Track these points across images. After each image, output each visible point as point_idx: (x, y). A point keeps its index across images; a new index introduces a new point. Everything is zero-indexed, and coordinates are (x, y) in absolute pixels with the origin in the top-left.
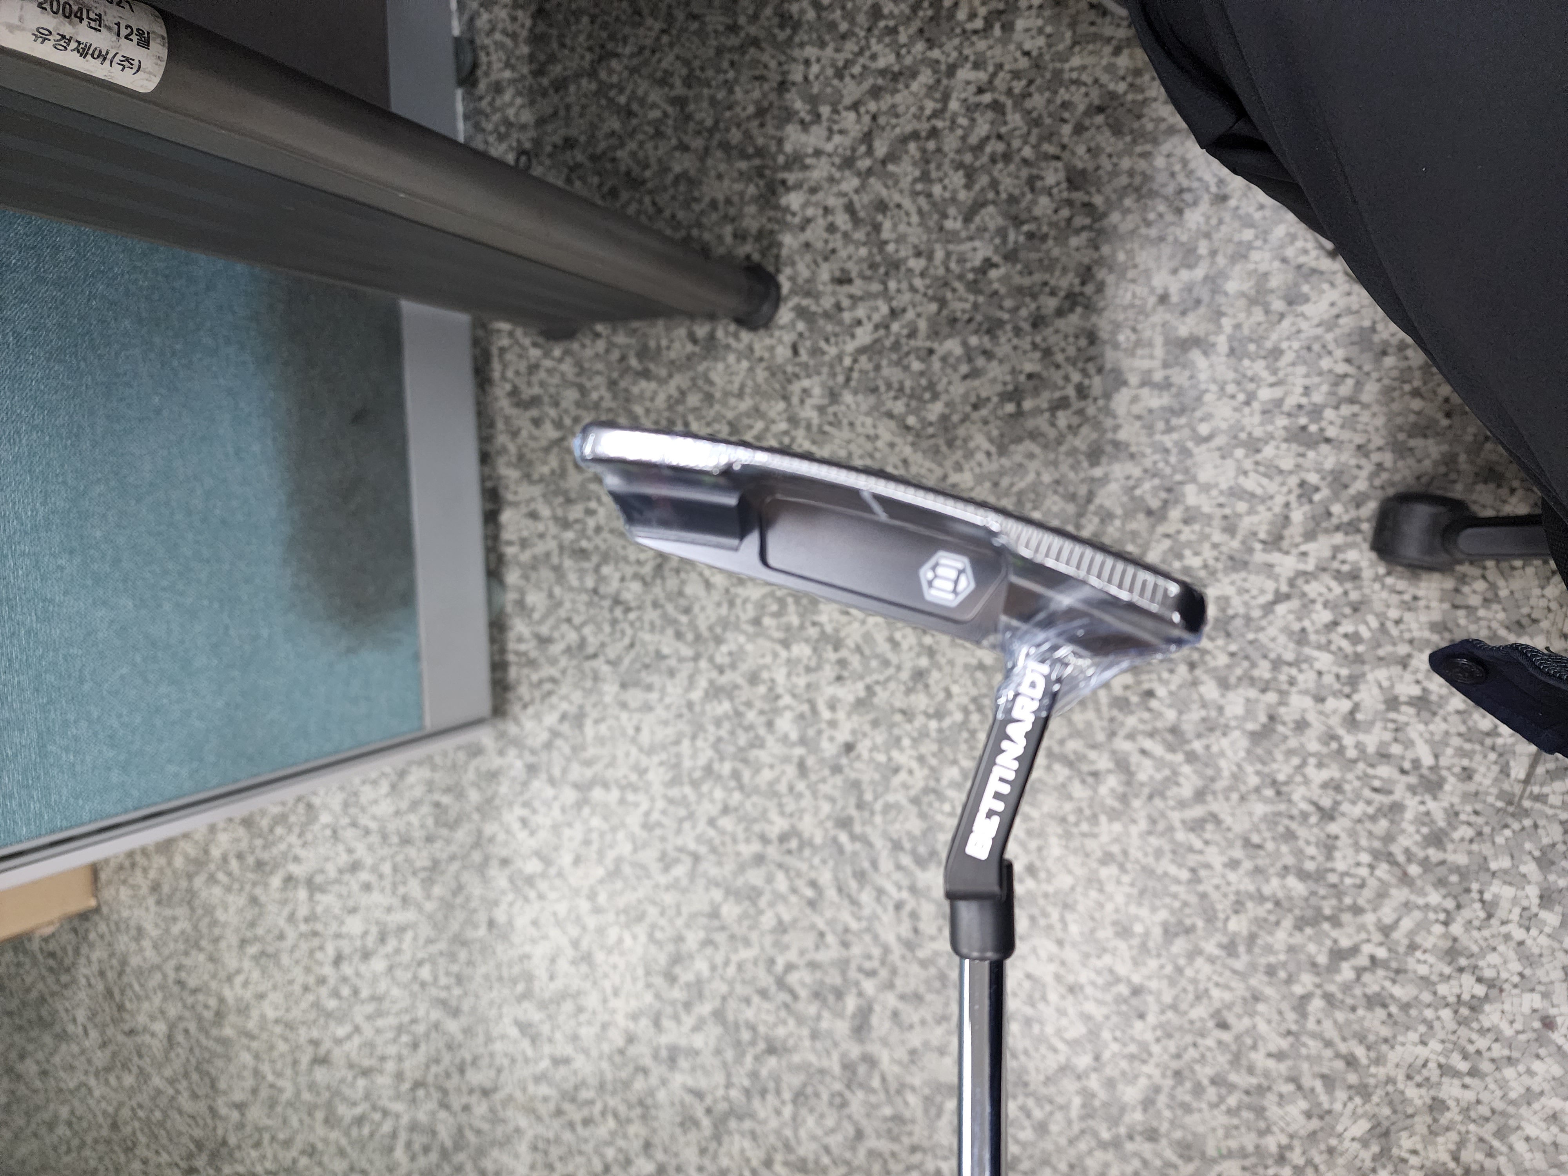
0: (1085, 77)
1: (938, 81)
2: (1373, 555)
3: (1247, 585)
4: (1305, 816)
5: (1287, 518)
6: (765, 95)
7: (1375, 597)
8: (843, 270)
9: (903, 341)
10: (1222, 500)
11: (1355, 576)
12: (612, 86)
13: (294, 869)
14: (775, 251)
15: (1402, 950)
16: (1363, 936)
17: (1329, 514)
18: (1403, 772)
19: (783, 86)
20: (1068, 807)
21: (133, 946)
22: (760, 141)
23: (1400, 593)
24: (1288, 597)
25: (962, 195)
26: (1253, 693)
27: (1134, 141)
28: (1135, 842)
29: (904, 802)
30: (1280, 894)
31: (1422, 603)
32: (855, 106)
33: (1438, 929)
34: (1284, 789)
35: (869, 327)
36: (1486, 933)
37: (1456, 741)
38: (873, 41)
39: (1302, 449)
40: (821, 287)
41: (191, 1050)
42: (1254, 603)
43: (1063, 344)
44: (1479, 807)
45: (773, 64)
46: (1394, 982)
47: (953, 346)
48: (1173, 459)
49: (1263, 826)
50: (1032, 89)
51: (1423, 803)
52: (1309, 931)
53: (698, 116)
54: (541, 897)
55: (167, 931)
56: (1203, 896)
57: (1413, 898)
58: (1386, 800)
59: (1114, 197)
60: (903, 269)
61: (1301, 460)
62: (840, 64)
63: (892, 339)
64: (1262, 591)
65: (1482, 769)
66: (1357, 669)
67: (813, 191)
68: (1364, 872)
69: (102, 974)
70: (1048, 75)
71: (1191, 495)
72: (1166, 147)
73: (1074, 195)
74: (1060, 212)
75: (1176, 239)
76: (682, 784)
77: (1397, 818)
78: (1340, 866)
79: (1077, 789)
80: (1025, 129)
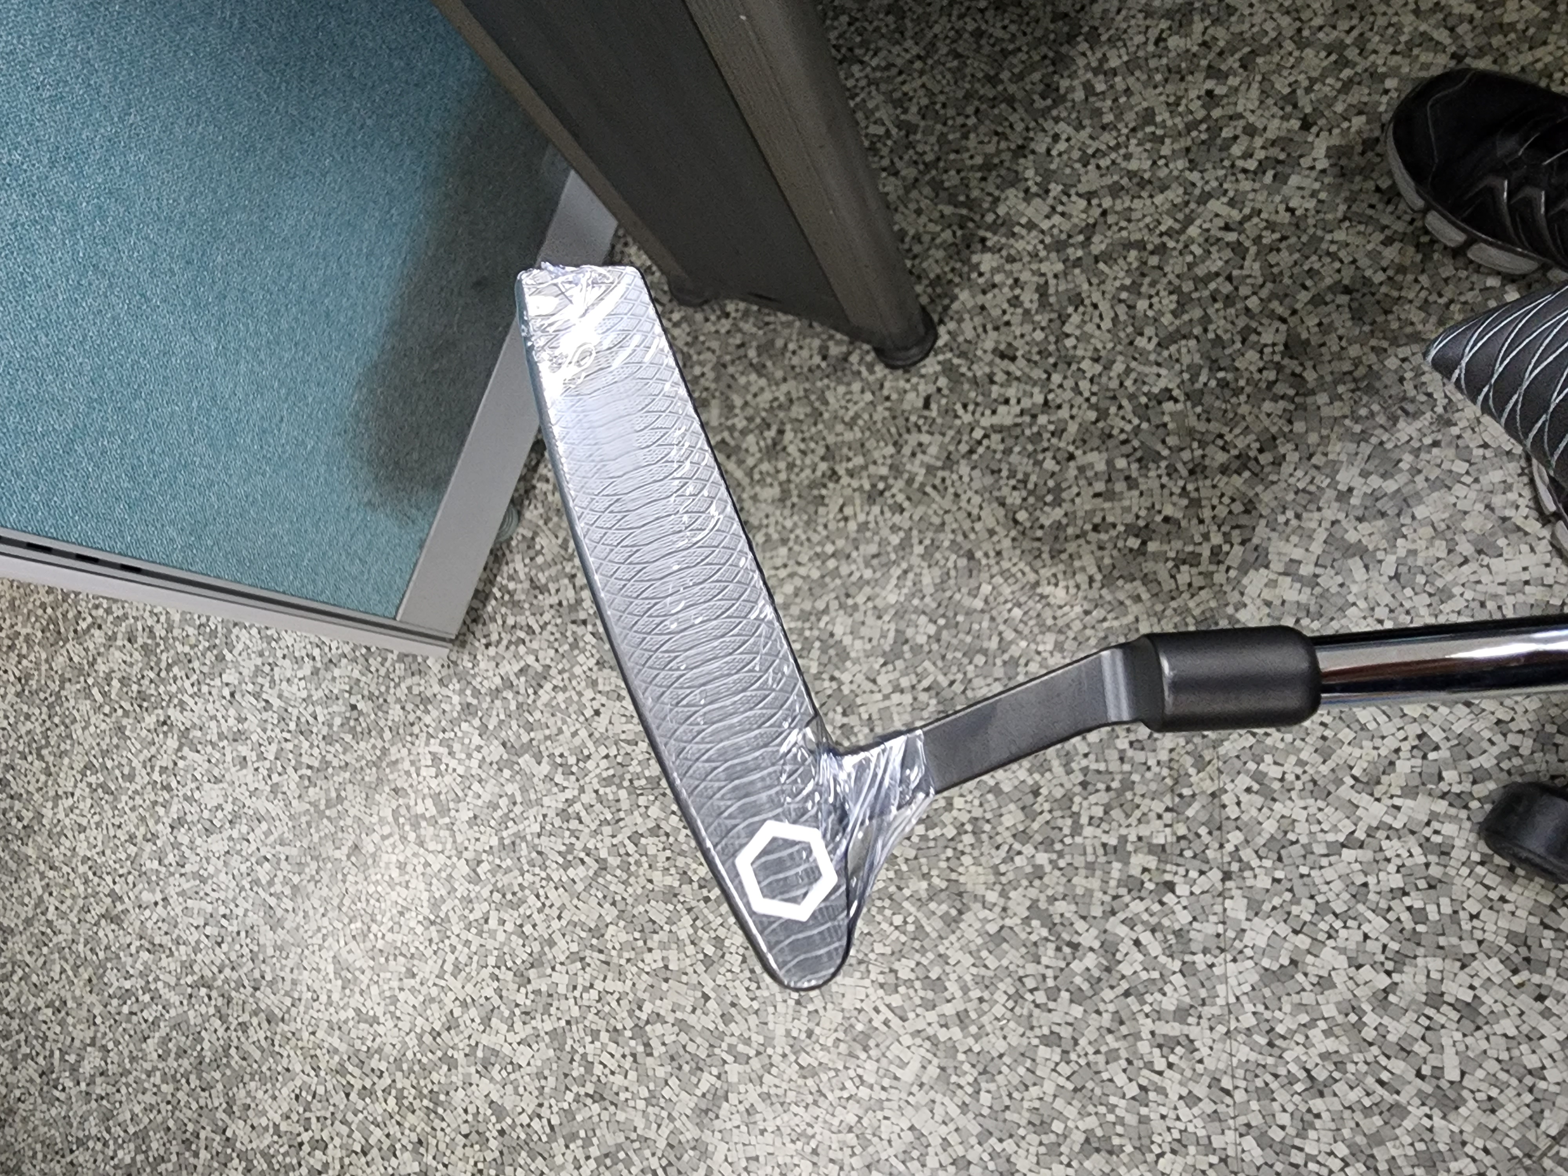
0: (1342, 254)
1: (1187, 203)
2: (1473, 837)
3: (1320, 816)
4: (1292, 1080)
5: (1392, 763)
6: (999, 152)
7: (1458, 881)
8: (1010, 345)
9: (1046, 435)
11: (1444, 852)
13: (173, 712)
14: (946, 301)
17: (1441, 778)
18: (1419, 1075)
19: (1021, 151)
20: (1031, 968)
22: (975, 193)
23: (1488, 888)
24: (1361, 845)
25: (1167, 319)
26: (1283, 930)
27: (1372, 334)
28: (1091, 1034)
30: (1231, 1152)
31: (1508, 907)
32: (1089, 196)
34: (1278, 1042)
35: (1017, 410)
37: (1492, 1066)
38: (1133, 141)
40: (979, 353)
42: (1321, 837)
43: (1215, 501)
44: (1490, 1145)
45: (1019, 127)
47: (1097, 461)
49: (1240, 1073)
50: (1283, 245)
51: (1430, 1117)
53: (921, 148)
56: (1144, 1120)
58: (1390, 1098)
59: (1328, 378)
60: (1074, 367)
61: (1430, 712)
62: (1090, 151)
63: (1035, 429)
64: (1335, 828)
65: (1510, 1107)
66: (1409, 948)
67: (1011, 260)
68: (1335, 1164)
70: (1304, 239)
72: (1403, 352)
73: (1286, 361)
74: (1265, 373)
75: (1382, 443)
76: (620, 786)
77: (1394, 1121)
78: (1311, 1148)
79: (1048, 955)
80: (1260, 281)
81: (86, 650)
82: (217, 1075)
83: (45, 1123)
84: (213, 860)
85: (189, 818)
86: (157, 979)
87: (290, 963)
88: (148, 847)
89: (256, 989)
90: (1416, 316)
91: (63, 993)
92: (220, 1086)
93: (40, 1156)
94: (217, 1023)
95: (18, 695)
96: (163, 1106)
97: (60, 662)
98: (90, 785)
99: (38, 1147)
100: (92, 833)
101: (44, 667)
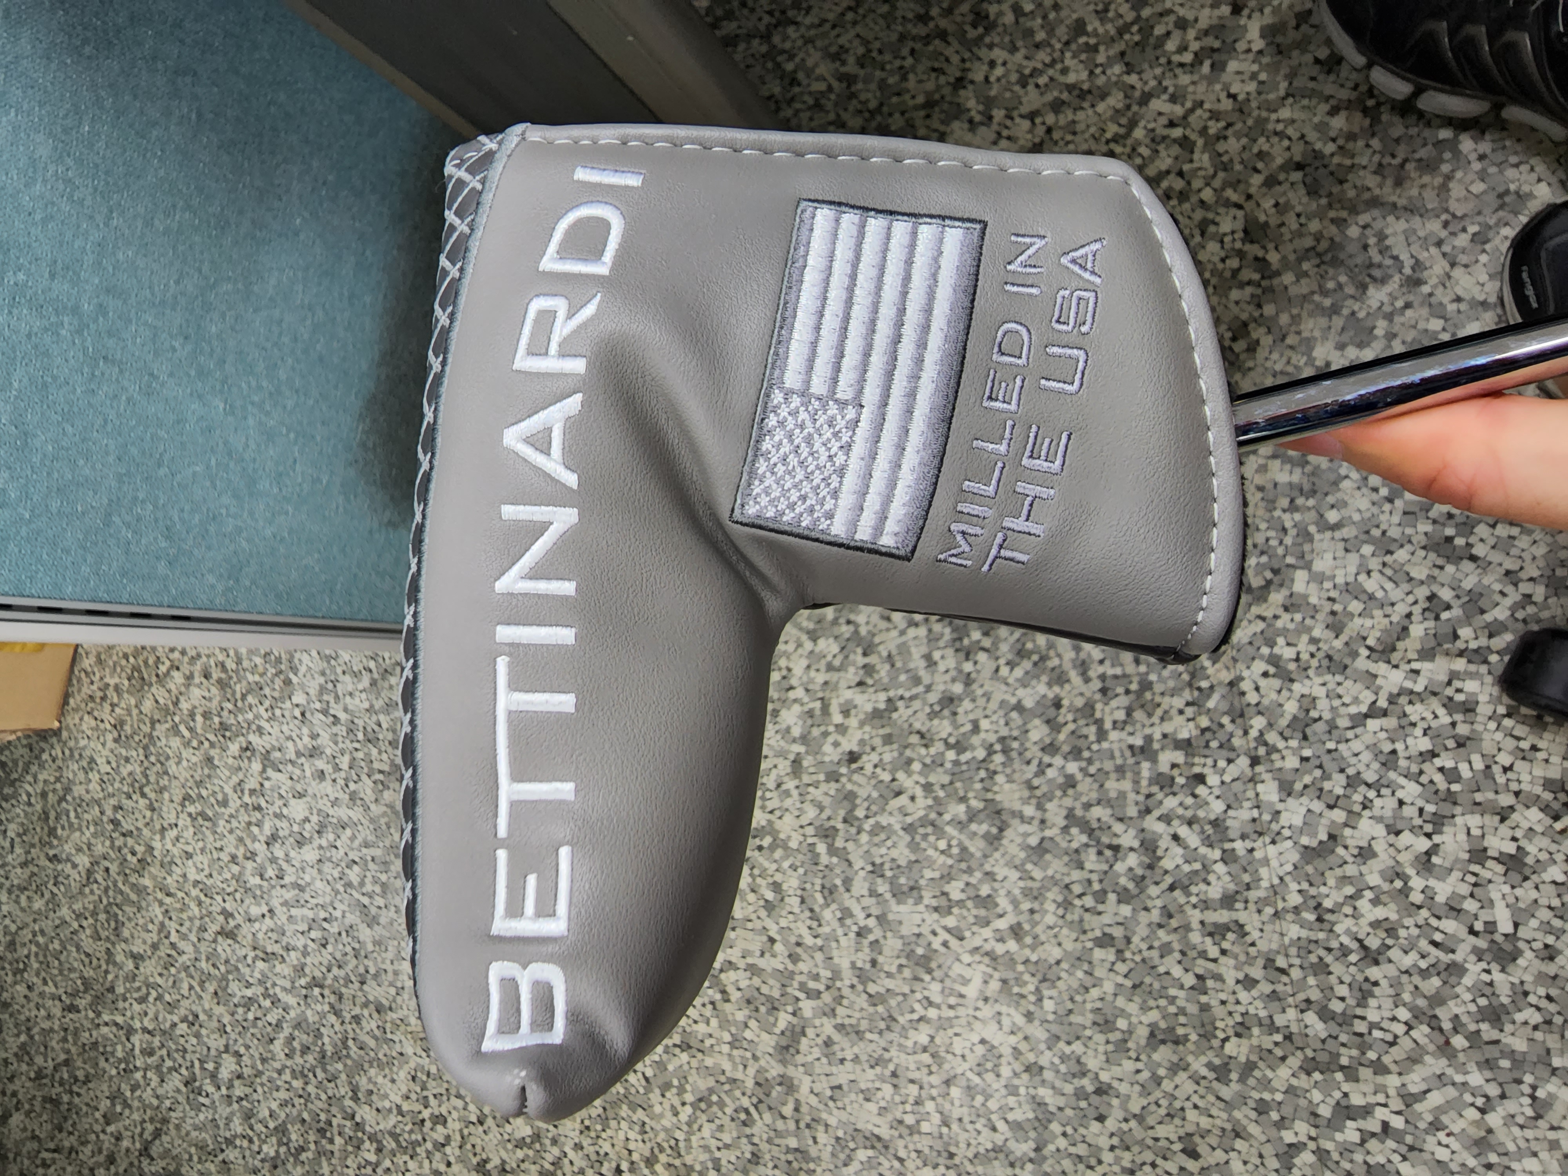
0: (1290, 131)
1: (1128, 107)
2: (1496, 691)
3: (1340, 690)
4: (1345, 952)
5: (1405, 629)
6: (938, 88)
7: (1486, 736)
10: (1333, 594)
11: (1469, 708)
12: (783, 52)
13: (254, 738)
15: (1422, 1125)
16: (1381, 1098)
17: (1456, 637)
18: (1472, 932)
19: (960, 83)
20: (1076, 875)
21: (81, 776)
23: (1518, 739)
24: (1385, 713)
26: (1317, 806)
27: (1330, 206)
28: (1142, 931)
29: (897, 827)
30: (1294, 1029)
31: (1541, 755)
32: (1032, 116)
33: (1472, 1114)
34: (1328, 917)
36: (1529, 1133)
37: (1545, 914)
38: (1068, 55)
39: (1440, 561)
41: (107, 889)
42: (1343, 710)
44: (1554, 992)
45: (955, 60)
46: (1405, 1158)
48: (1288, 541)
49: (1293, 951)
50: (1230, 132)
51: (1488, 972)
52: (1317, 1076)
53: (863, 96)
55: (116, 770)
56: (1205, 1008)
57: (1449, 1071)
58: (1446, 958)
59: (1292, 257)
61: (1436, 572)
62: (1027, 72)
64: (1356, 700)
66: (1446, 809)
68: (1400, 1029)
69: (44, 795)
70: (1250, 122)
71: (1300, 582)
72: (1364, 218)
73: (1248, 247)
74: (1228, 261)
75: (1353, 313)
77: (1453, 980)
78: (1373, 1016)
79: (1091, 860)
80: (1211, 171)
81: (169, 691)
82: (340, 1066)
83: (196, 1128)
84: (308, 870)
85: (281, 833)
86: (274, 985)
87: (390, 955)
88: (250, 865)
89: (362, 983)
90: (1371, 181)
91: (194, 1008)
92: (343, 1076)
93: (195, 1158)
94: (332, 1018)
95: (116, 741)
96: (297, 1101)
97: (148, 705)
98: (190, 815)
99: (193, 1150)
100: (198, 858)
101: (135, 712)
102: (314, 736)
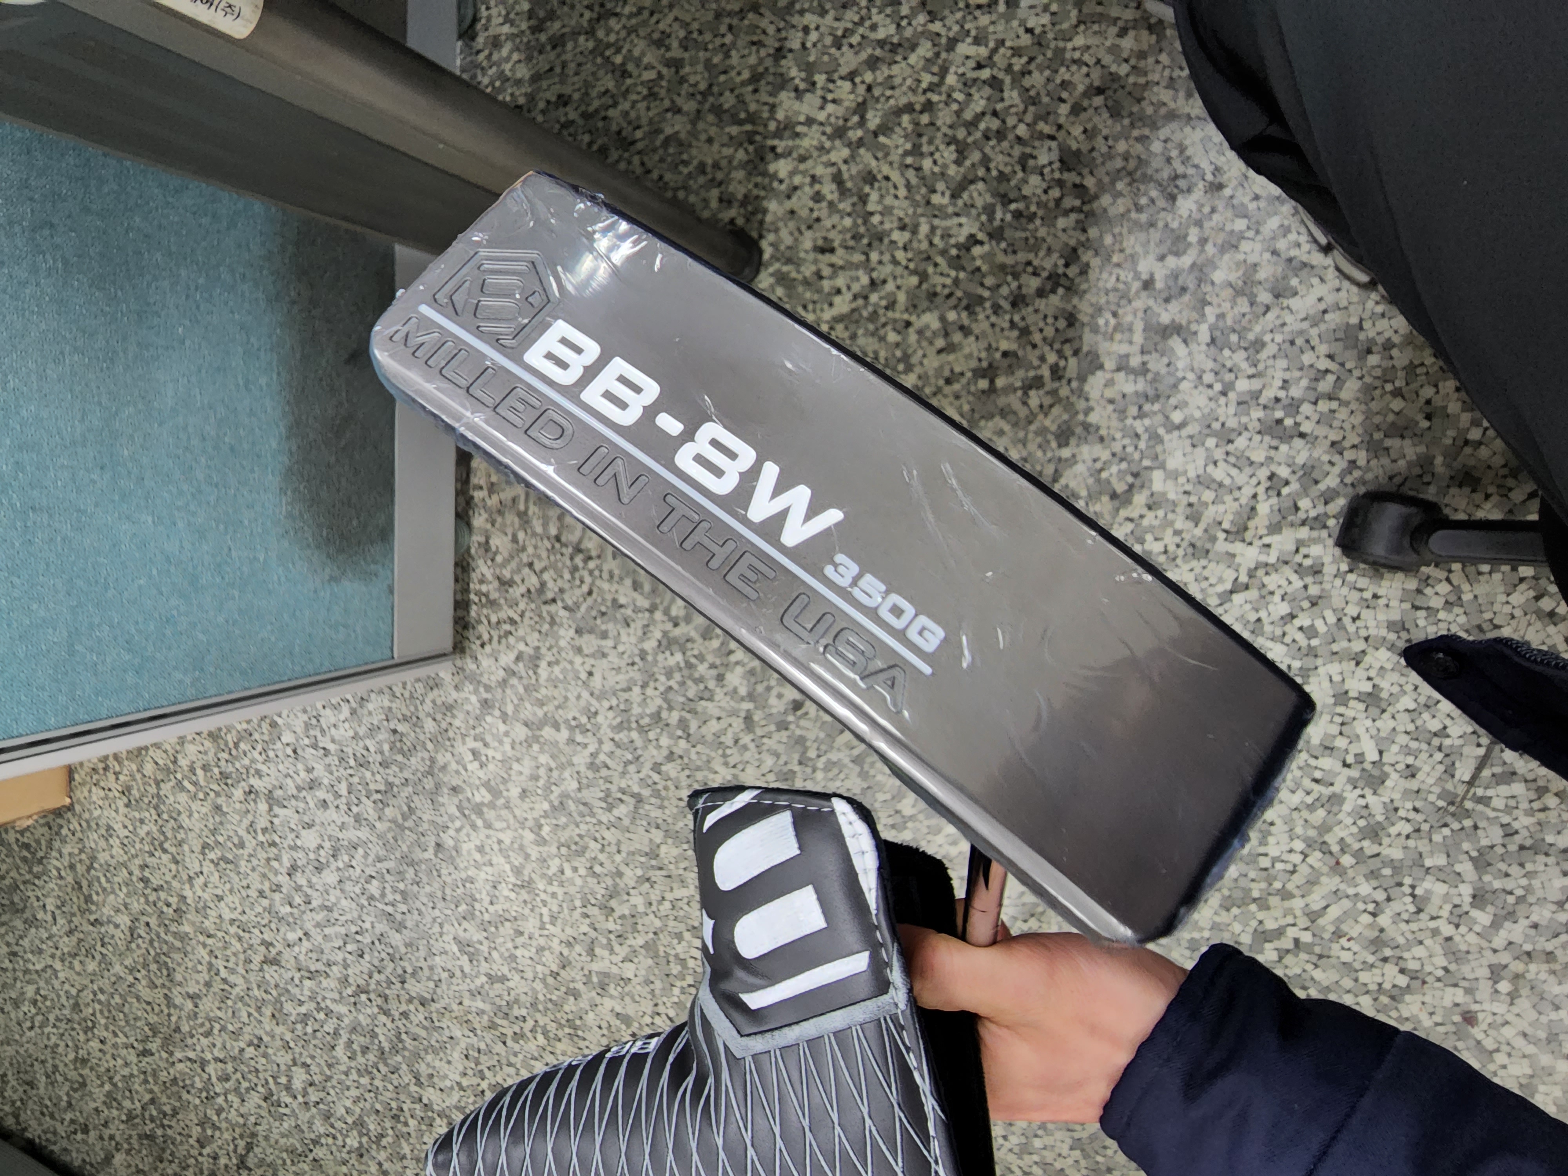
0: (1086, 58)
1: (937, 55)
2: (1338, 551)
3: (1206, 573)
5: (1253, 509)
6: (761, 61)
7: (1334, 593)
8: (825, 239)
9: (881, 312)
10: (1188, 487)
11: (1316, 571)
12: (608, 46)
13: (254, 781)
14: (759, 216)
15: (1327, 936)
16: (1290, 920)
17: (1297, 509)
18: (1346, 765)
19: (780, 53)
21: (102, 843)
22: (753, 107)
23: (1361, 590)
24: (1247, 587)
25: (952, 170)
27: (1132, 125)
31: (1382, 602)
32: (851, 77)
33: (1366, 919)
35: (848, 296)
36: (1414, 926)
37: (1403, 739)
38: (874, 11)
39: (1275, 443)
40: (802, 255)
41: (151, 941)
42: (1211, 591)
43: (1041, 324)
44: (1418, 804)
45: (771, 30)
46: (1316, 966)
47: (931, 320)
48: (1142, 445)
50: (1032, 67)
51: (1363, 796)
52: (1235, 911)
53: (692, 79)
54: (488, 826)
55: (134, 832)
57: (1343, 887)
58: (1326, 791)
59: (1106, 180)
60: (886, 241)
61: (1272, 453)
62: (839, 33)
63: (870, 309)
64: (1221, 580)
65: (1426, 768)
66: (1309, 662)
67: (803, 159)
68: (1297, 858)
69: (72, 867)
70: (1049, 54)
71: (1158, 481)
72: (1164, 133)
73: (1066, 176)
74: (1050, 192)
75: (1166, 225)
76: (630, 729)
77: (1335, 809)
78: (1273, 850)
80: (1021, 107)
82: (399, 1058)
83: (283, 1136)
84: (331, 891)
85: (299, 863)
86: (324, 998)
87: (422, 954)
88: (277, 896)
89: (403, 983)
90: (1165, 95)
91: (257, 1032)
92: (404, 1067)
93: (288, 1162)
94: (383, 1018)
95: (127, 806)
96: (368, 1096)
97: (149, 768)
98: (212, 861)
99: (285, 1155)
100: (229, 899)
101: (138, 776)
102: (309, 770)
